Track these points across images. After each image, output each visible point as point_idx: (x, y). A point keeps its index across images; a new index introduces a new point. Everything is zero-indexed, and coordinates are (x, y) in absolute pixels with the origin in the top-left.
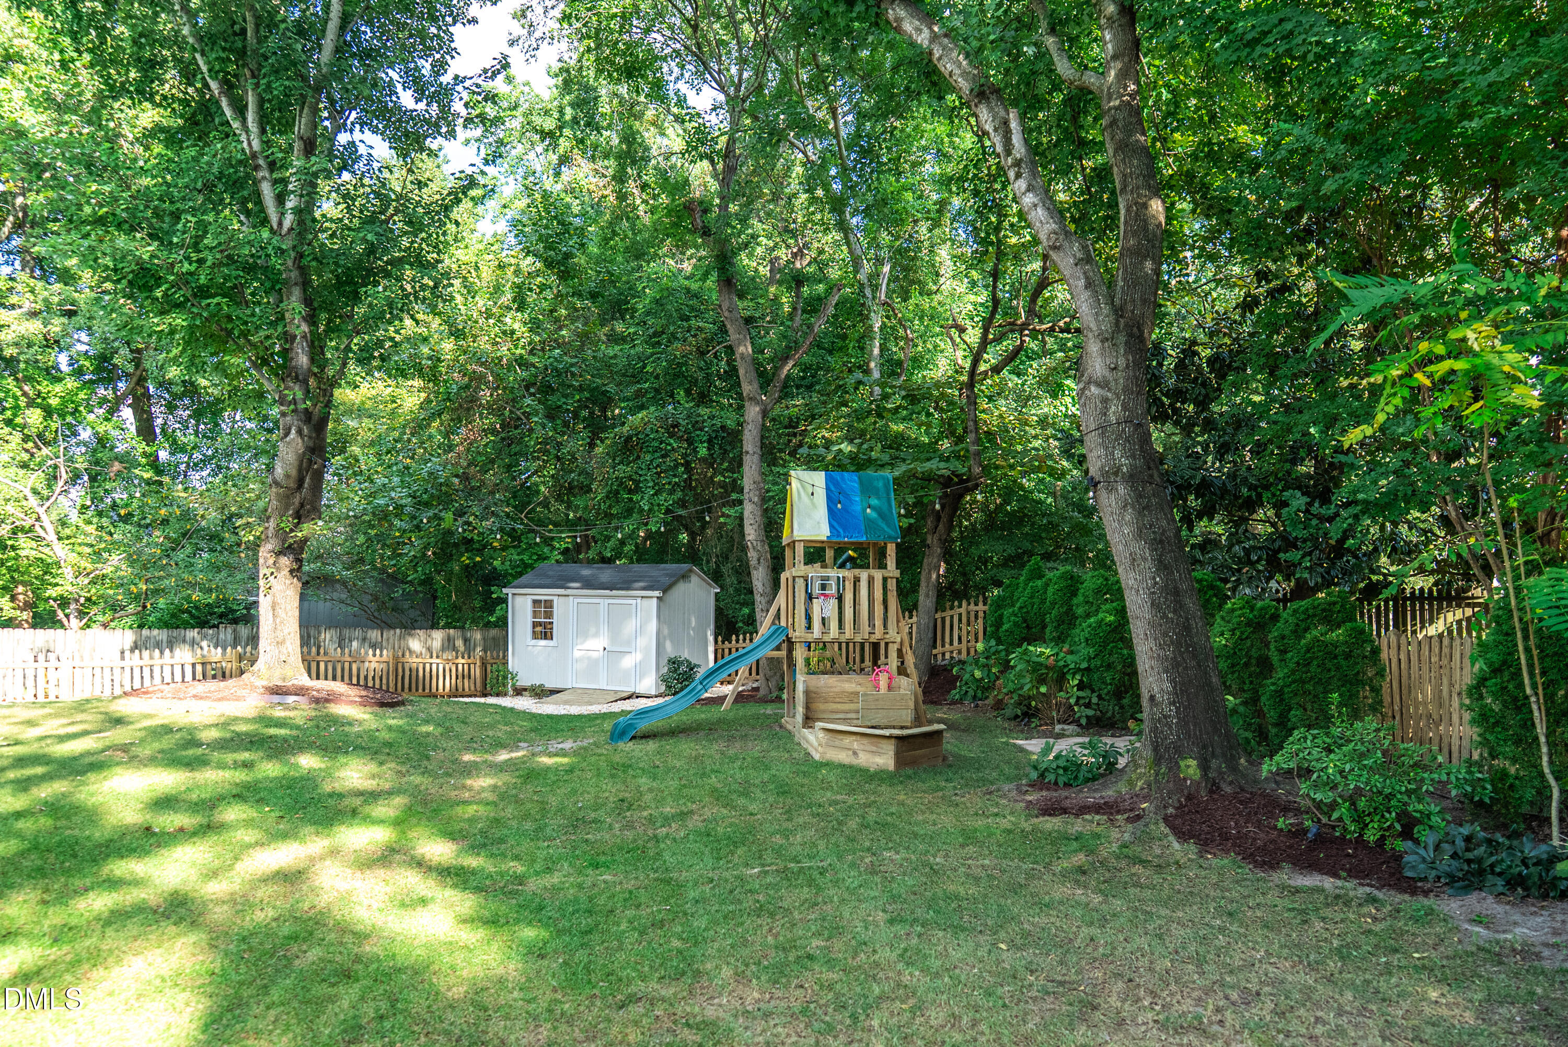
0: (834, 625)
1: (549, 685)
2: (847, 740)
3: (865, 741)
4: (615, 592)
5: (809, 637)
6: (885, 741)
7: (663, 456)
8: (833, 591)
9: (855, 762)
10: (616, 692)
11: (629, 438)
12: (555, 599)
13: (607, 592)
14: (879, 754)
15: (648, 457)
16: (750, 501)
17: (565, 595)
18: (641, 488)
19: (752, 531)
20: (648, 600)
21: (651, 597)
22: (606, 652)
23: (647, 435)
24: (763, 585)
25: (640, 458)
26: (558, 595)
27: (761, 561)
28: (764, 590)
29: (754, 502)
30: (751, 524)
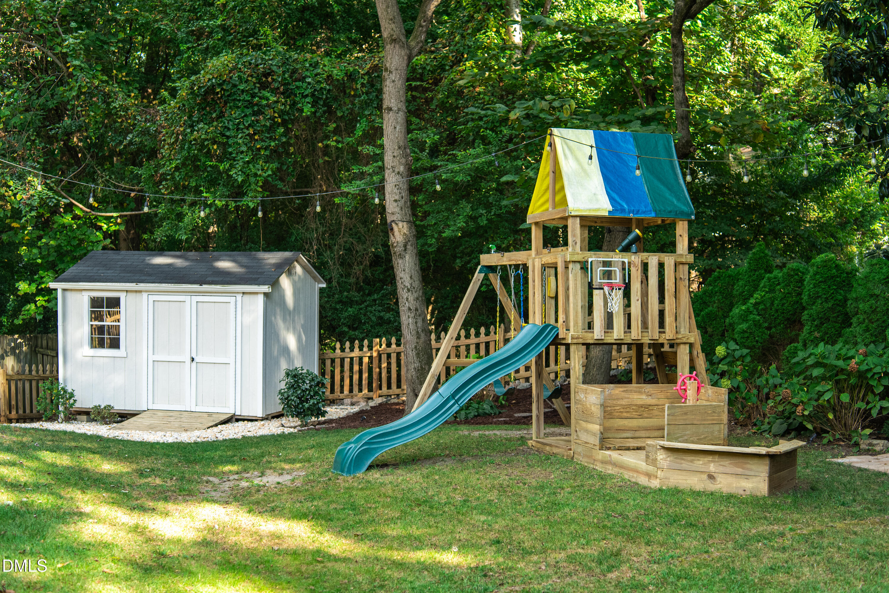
0: (619, 323)
1: (119, 406)
2: (700, 462)
3: (726, 462)
4: (205, 287)
5: (590, 338)
6: (756, 461)
7: (254, 114)
8: (617, 279)
9: (711, 487)
10: (210, 414)
11: (211, 90)
12: (123, 296)
13: (196, 287)
14: (747, 477)
15: (236, 114)
16: (394, 171)
17: (136, 291)
18: (231, 153)
19: (397, 210)
20: (252, 296)
21: (256, 293)
22: (194, 364)
23: (235, 86)
24: (411, 277)
25: (224, 116)
26: (127, 291)
27: (408, 247)
28: (411, 284)
29: (398, 173)
30: (396, 201)
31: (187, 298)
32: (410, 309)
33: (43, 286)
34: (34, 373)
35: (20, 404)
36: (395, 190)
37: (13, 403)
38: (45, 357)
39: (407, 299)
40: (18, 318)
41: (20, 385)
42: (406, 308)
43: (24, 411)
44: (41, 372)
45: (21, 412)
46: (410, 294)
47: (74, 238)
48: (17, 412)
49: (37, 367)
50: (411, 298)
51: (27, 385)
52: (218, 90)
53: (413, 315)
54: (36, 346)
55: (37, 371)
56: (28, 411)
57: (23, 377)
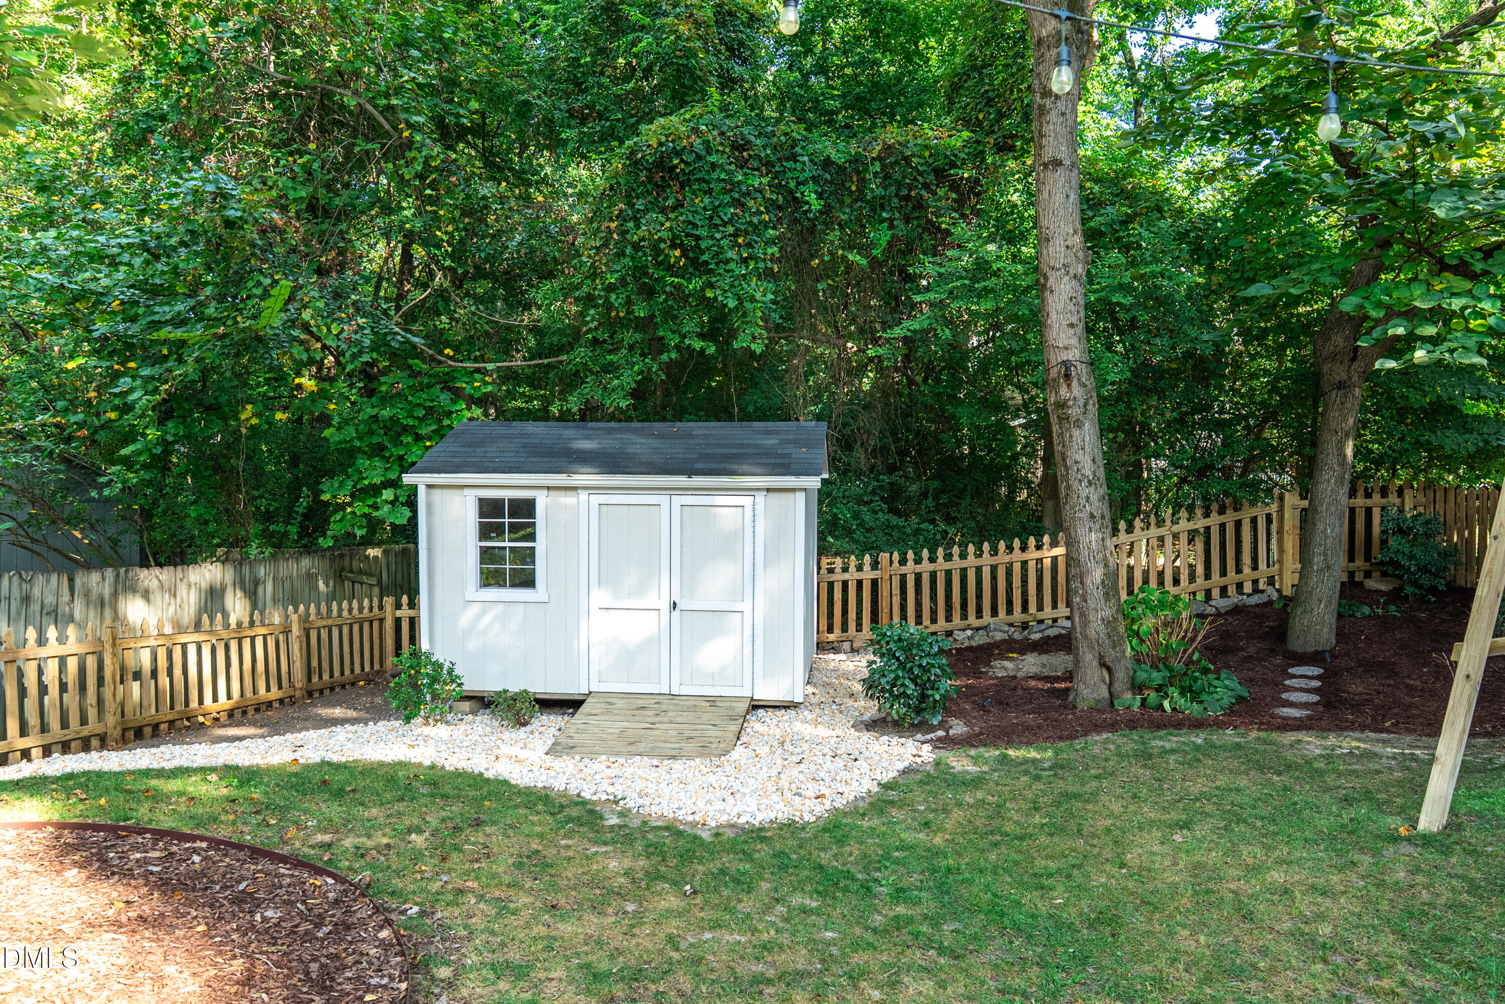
1: (536, 686)
4: (699, 481)
10: (709, 700)
13: (681, 480)
16: (1068, 273)
17: (566, 488)
18: (706, 263)
19: (1074, 341)
20: (783, 495)
21: (793, 490)
22: (676, 614)
23: (699, 157)
24: (1093, 460)
25: (682, 206)
26: (549, 488)
27: (1090, 407)
28: (1094, 473)
29: (1075, 276)
30: (1072, 325)
31: (662, 499)
32: (1092, 516)
33: (366, 482)
34: (345, 613)
35: (325, 665)
36: (1071, 307)
37: (315, 663)
38: (357, 586)
39: (1088, 498)
40: (324, 535)
41: (324, 634)
42: (1084, 515)
43: (332, 676)
44: (355, 612)
45: (326, 677)
46: (1092, 489)
47: (418, 405)
48: (320, 678)
49: (350, 604)
50: (1094, 498)
51: (335, 633)
52: (676, 161)
53: (1098, 526)
54: (342, 570)
55: (350, 610)
56: (337, 674)
57: (330, 622)
